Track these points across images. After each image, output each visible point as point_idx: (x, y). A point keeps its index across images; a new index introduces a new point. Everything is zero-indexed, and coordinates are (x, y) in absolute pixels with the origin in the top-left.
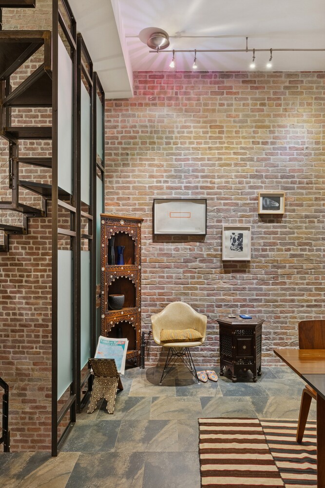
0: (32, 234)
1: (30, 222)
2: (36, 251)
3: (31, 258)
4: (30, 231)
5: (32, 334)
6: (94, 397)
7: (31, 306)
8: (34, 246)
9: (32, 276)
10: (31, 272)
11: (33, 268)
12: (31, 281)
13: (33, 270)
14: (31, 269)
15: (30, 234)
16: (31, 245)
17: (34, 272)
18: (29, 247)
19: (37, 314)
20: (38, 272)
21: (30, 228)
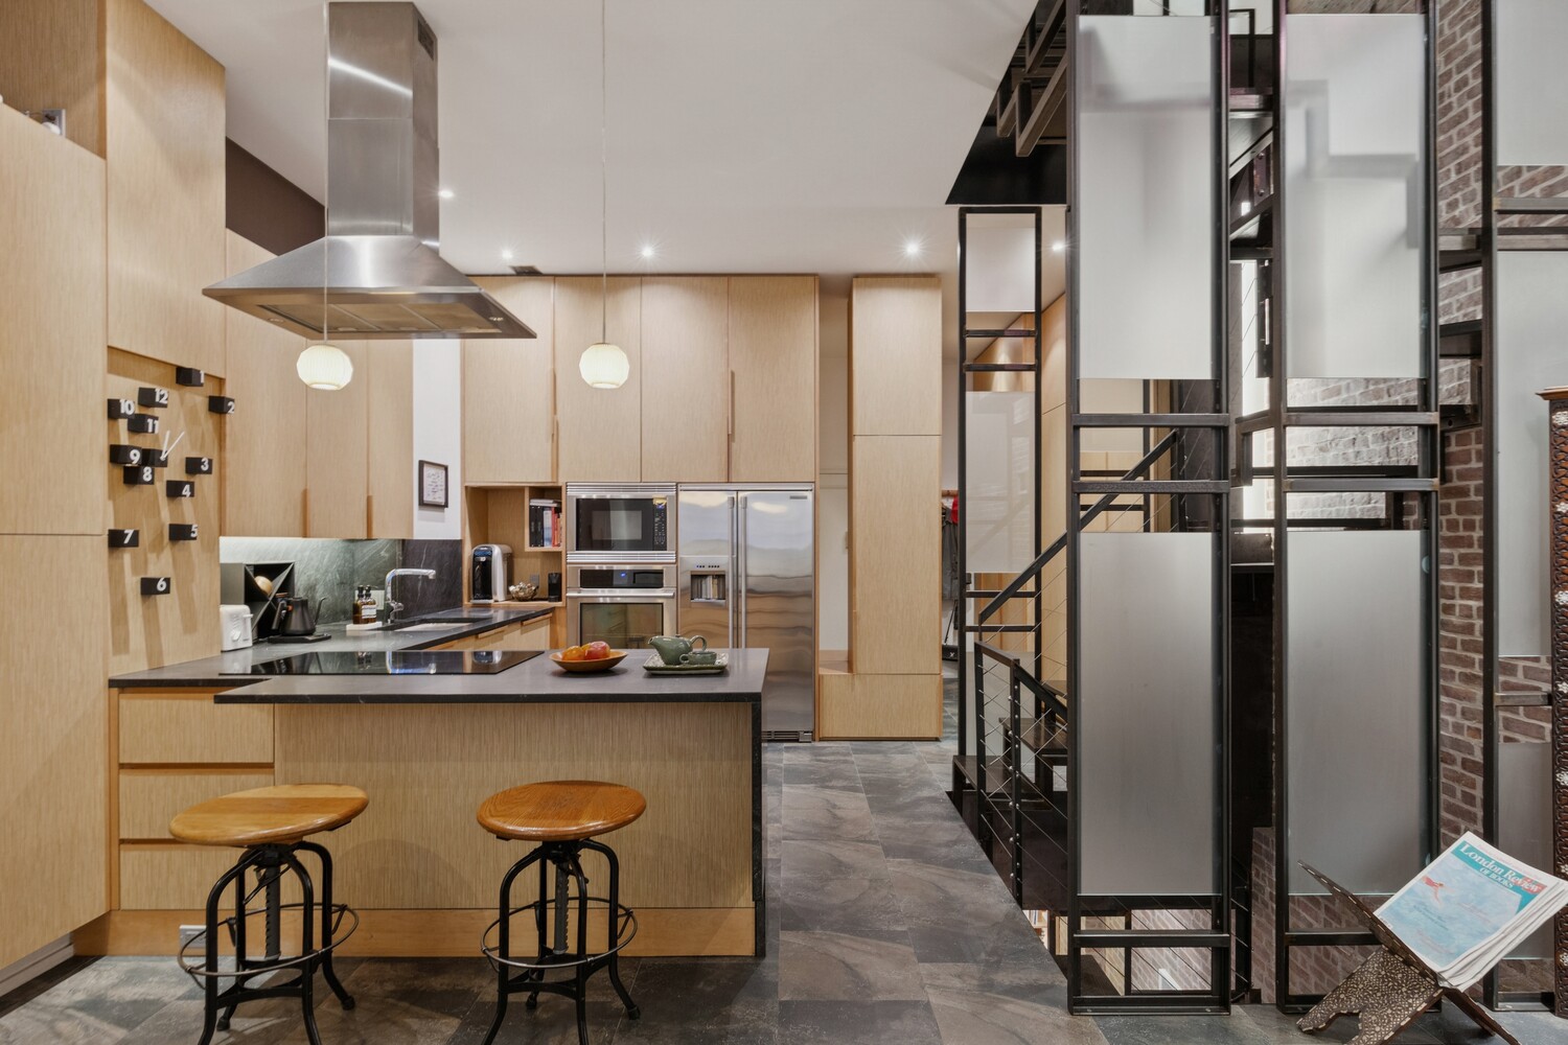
0: (1456, 483)
1: (1449, 445)
2: (1467, 534)
3: (1452, 555)
4: (1451, 472)
5: (1456, 785)
6: (1338, 998)
7: (1454, 701)
8: (1461, 518)
9: (1457, 610)
10: (1453, 598)
11: (1457, 585)
12: (1454, 626)
13: (1457, 592)
14: (1453, 588)
15: (1451, 481)
16: (1454, 516)
17: (1462, 597)
18: (1448, 521)
19: (1469, 727)
20: (1470, 598)
21: (1450, 465)
